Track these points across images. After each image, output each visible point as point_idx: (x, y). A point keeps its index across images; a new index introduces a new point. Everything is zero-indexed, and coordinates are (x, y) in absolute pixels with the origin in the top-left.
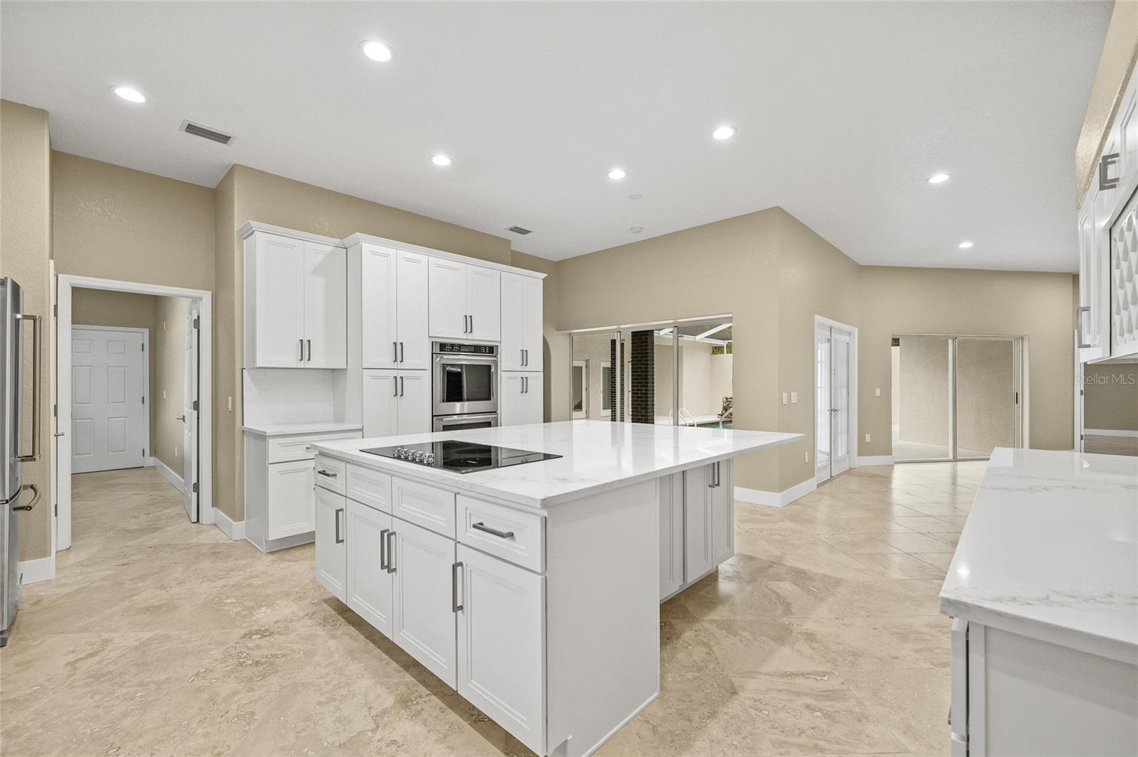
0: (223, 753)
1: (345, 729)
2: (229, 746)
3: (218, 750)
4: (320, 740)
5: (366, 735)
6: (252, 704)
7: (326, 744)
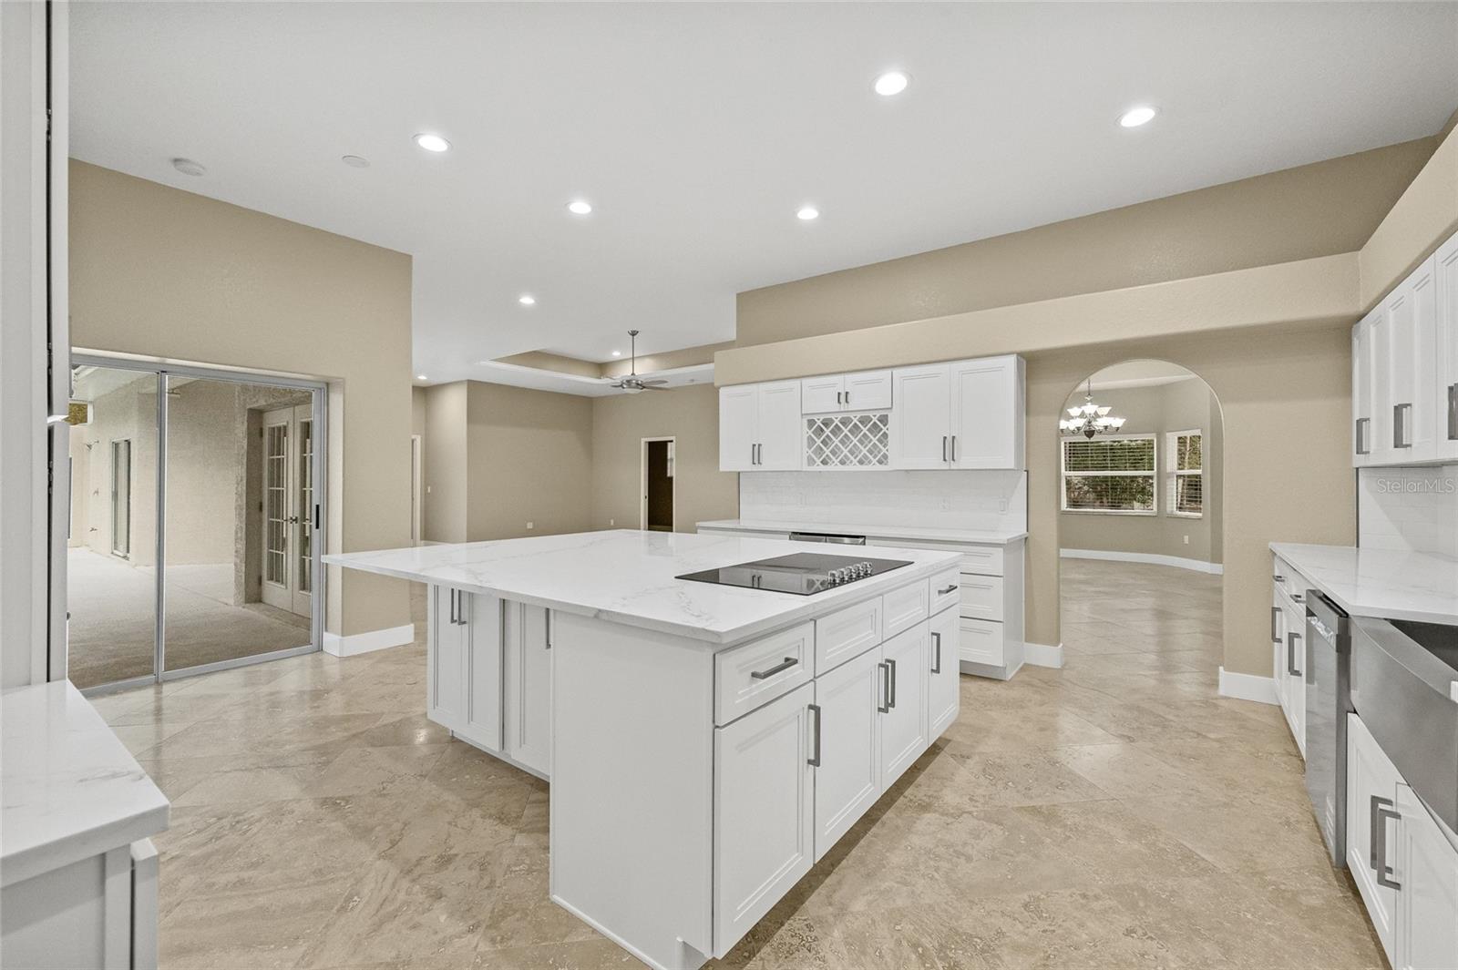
0: (1080, 895)
1: (982, 831)
2: (1071, 896)
3: (1081, 901)
4: (1007, 838)
5: (978, 816)
6: (1016, 916)
7: (1007, 834)
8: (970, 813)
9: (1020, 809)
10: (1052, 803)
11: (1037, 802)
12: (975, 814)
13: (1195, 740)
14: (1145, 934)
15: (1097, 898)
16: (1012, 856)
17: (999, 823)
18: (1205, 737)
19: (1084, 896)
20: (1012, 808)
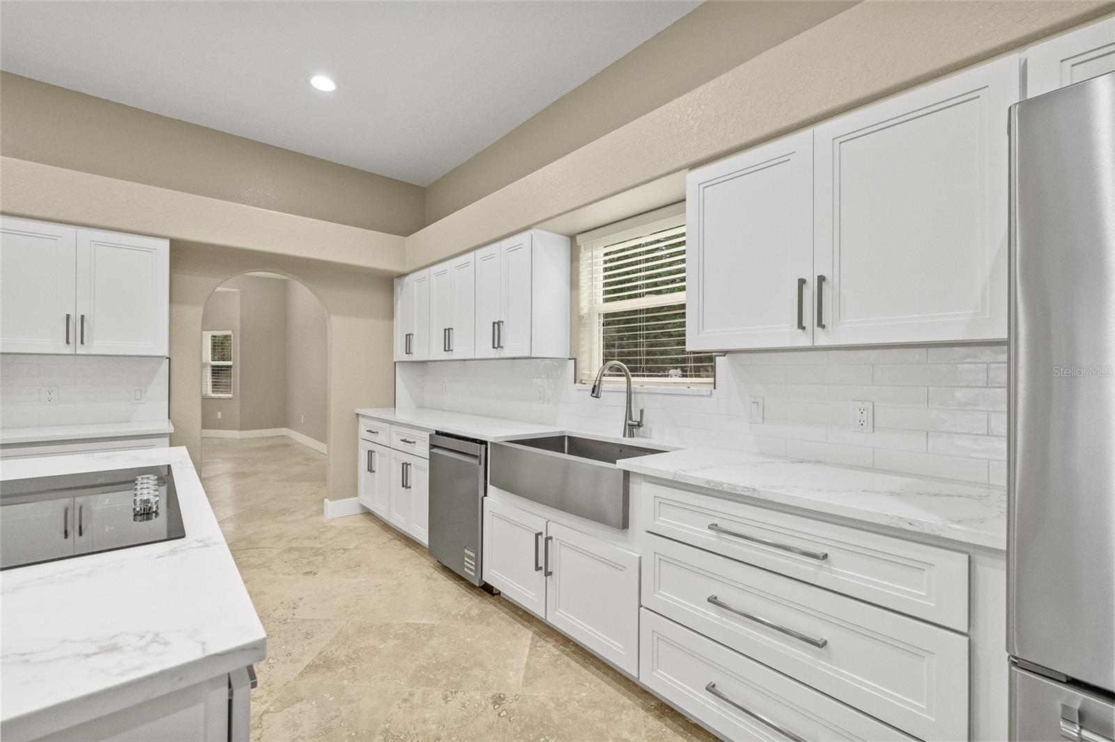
0: (402, 702)
1: (293, 716)
2: (400, 708)
3: (407, 705)
4: (318, 706)
5: (275, 709)
7: (314, 703)
8: (266, 712)
9: (302, 674)
10: (317, 653)
11: (307, 660)
12: (272, 709)
13: (346, 554)
14: (452, 692)
15: (411, 694)
16: (337, 716)
17: (300, 700)
18: (348, 549)
19: (405, 700)
20: (295, 679)
